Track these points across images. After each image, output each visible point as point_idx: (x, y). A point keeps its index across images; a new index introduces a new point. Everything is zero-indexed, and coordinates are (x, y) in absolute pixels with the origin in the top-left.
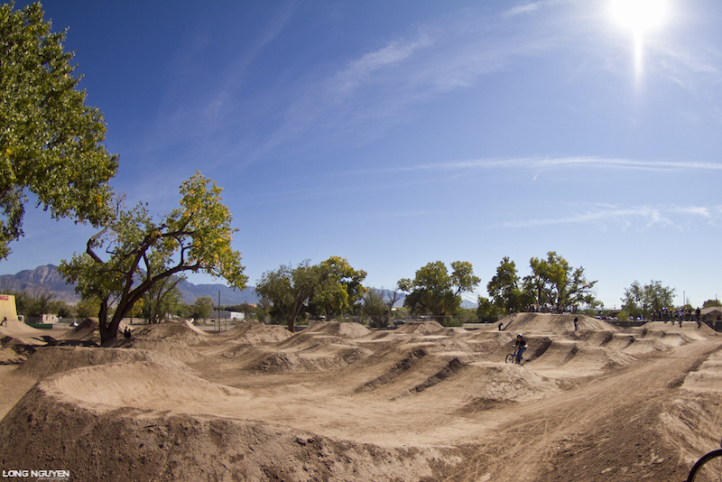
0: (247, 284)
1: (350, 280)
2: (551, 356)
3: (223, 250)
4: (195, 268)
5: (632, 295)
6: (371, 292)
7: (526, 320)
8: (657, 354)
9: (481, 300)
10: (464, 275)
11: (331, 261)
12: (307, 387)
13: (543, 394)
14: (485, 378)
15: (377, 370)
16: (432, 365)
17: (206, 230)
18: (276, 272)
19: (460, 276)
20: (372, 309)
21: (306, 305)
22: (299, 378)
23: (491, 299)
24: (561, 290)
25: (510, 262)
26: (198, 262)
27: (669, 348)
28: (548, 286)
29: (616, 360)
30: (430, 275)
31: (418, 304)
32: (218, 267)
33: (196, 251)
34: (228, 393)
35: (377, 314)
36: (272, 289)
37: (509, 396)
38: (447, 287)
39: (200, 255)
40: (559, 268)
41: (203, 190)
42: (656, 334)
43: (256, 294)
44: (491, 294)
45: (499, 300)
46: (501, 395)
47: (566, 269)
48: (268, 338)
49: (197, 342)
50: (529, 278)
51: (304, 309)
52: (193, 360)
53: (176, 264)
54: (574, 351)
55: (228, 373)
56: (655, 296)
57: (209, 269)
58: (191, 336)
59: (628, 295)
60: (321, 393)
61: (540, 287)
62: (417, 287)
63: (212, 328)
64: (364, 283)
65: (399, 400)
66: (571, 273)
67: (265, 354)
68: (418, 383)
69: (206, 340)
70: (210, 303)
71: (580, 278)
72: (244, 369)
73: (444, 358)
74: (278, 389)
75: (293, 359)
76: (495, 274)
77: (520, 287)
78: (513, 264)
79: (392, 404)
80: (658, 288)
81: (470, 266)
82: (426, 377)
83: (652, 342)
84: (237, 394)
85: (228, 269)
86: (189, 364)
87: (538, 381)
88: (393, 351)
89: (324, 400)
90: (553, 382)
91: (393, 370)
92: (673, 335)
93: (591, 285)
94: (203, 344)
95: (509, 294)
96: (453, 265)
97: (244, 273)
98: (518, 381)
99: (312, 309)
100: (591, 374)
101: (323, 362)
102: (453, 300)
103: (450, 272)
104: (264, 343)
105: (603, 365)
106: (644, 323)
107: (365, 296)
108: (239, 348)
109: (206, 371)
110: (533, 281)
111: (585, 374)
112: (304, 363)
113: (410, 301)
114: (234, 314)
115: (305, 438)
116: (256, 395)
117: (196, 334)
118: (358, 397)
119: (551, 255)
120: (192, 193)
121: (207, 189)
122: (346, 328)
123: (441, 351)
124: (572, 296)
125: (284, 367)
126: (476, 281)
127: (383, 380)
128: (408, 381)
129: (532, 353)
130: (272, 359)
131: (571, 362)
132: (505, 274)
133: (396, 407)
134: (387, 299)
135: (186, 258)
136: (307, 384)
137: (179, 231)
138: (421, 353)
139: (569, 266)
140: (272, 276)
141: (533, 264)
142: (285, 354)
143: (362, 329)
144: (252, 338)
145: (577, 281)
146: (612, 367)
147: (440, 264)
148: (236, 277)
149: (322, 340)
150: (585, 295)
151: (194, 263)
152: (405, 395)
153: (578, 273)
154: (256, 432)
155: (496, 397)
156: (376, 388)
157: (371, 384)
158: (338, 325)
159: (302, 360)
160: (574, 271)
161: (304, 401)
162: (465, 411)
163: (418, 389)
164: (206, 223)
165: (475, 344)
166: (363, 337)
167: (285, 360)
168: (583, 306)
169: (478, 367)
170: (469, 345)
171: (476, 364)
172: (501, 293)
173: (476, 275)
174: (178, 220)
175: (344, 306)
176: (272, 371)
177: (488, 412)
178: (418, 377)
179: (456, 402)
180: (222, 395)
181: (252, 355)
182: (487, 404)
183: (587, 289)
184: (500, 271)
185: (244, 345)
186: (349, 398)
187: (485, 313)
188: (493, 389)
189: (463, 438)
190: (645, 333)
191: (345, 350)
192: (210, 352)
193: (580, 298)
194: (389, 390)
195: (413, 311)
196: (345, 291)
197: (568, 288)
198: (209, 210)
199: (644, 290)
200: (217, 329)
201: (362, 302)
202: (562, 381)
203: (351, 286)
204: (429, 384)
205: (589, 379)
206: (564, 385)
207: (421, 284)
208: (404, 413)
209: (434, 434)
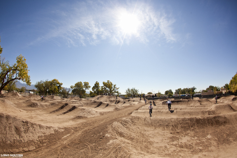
0: (31, 84)
1: (58, 85)
2: (102, 106)
3: (25, 75)
4: (19, 79)
5: (128, 91)
6: (64, 88)
7: (101, 97)
8: (131, 106)
9: (90, 92)
10: (87, 85)
11: (54, 80)
12: (40, 111)
13: (95, 115)
14: (80, 111)
15: (56, 108)
16: (69, 107)
17: (21, 70)
18: (40, 82)
19: (86, 86)
20: (64, 93)
21: (48, 91)
22: (39, 109)
23: (93, 91)
24: (110, 90)
25: (98, 82)
26: (20, 78)
27: (134, 104)
28: (107, 89)
29: (117, 107)
30: (78, 85)
31: (75, 92)
32: (24, 80)
33: (20, 75)
34: (21, 111)
35: (64, 94)
36: (38, 86)
37: (85, 116)
38: (82, 88)
39: (20, 76)
40: (110, 84)
41: (22, 59)
42: (132, 101)
43: (35, 87)
44: (93, 90)
45: (95, 92)
46: (83, 115)
47: (112, 84)
48: (36, 99)
49: (19, 98)
50: (102, 87)
51: (47, 92)
52: (16, 103)
53: (15, 78)
54: (107, 105)
55: (23, 107)
56: (133, 91)
57: (23, 79)
58: (17, 97)
59: (127, 91)
60: (42, 113)
61: (105, 89)
62: (75, 88)
63: (24, 95)
64: (62, 86)
65: (59, 116)
66: (113, 86)
67: (32, 103)
68: (65, 112)
69: (21, 98)
70: (25, 89)
71: (115, 87)
72: (27, 106)
73: (72, 106)
74: (33, 111)
75: (39, 104)
76: (94, 85)
77: (100, 89)
78: (99, 83)
79: (58, 116)
80: (134, 90)
81: (88, 83)
82: (67, 110)
83: (130, 103)
84: (23, 112)
85: (27, 80)
86: (15, 104)
87: (94, 112)
88: (61, 103)
89: (42, 114)
90: (98, 113)
91: (59, 108)
92: (136, 101)
93: (118, 89)
94: (20, 99)
95: (97, 90)
96: (84, 83)
97: (30, 82)
98: (89, 112)
99: (49, 92)
100: (110, 111)
101: (46, 105)
102: (84, 91)
103: (83, 84)
104: (35, 100)
105: (114, 109)
106: (129, 98)
107: (62, 89)
108: (28, 100)
109: (18, 106)
110: (103, 88)
111: (108, 111)
112: (42, 106)
113: (73, 91)
114: (31, 92)
115: (25, 121)
116: (27, 112)
117: (19, 96)
118: (51, 114)
119: (108, 81)
120: (19, 60)
121: (23, 59)
122: (55, 97)
123: (72, 104)
124: (113, 91)
125: (36, 106)
126: (90, 87)
127: (57, 110)
128: (62, 111)
129: (97, 105)
130: (34, 104)
131: (106, 108)
132: (96, 85)
133: (58, 117)
134: (67, 91)
135: (17, 76)
136: (40, 110)
137: (16, 69)
138: (66, 104)
139: (113, 84)
140: (39, 83)
141: (104, 83)
142: (37, 103)
143: (59, 98)
144: (32, 98)
145: (114, 88)
146: (116, 109)
147: (81, 83)
148: (28, 83)
149: (48, 100)
150: (116, 91)
151: (19, 78)
152: (61, 114)
153: (115, 86)
154: (15, 119)
155: (82, 116)
156: (55, 112)
157: (54, 111)
158: (53, 96)
159: (41, 105)
160: (114, 85)
161: (38, 114)
162: (73, 119)
163: (64, 113)
164: (22, 68)
165: (85, 103)
166: (59, 100)
167: (37, 104)
168: (116, 94)
169: (79, 108)
170: (83, 103)
171: (80, 108)
172: (95, 90)
173: (90, 86)
174: (15, 66)
175: (57, 92)
176: (33, 107)
177: (79, 120)
178: (65, 110)
179: (72, 117)
180: (19, 111)
181: (30, 103)
182: (79, 117)
183: (117, 90)
184: (95, 85)
185: (29, 100)
186: (48, 114)
187: (92, 95)
188: (82, 114)
189: (69, 125)
190: (129, 101)
191: (52, 103)
192: (21, 101)
193: (115, 92)
194: (58, 113)
195: (74, 94)
196: (57, 88)
197: (112, 89)
198: (23, 64)
199: (131, 90)
200: (25, 95)
201: (61, 91)
202: (101, 112)
203: (58, 87)
204: (67, 112)
205: (109, 112)
206: (102, 114)
207: (76, 87)
208: (59, 119)
209: (63, 124)
